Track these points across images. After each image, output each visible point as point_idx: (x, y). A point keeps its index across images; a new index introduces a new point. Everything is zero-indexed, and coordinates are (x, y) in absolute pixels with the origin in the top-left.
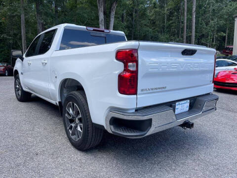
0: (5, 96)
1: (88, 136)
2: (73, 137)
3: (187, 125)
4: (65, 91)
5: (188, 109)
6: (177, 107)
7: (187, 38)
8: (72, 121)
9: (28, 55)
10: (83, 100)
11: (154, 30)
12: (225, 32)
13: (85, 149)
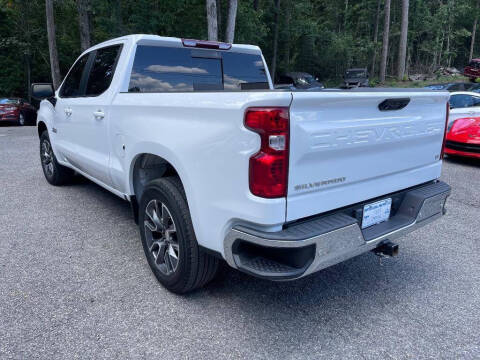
0: (23, 172)
1: (190, 269)
2: (160, 267)
3: (386, 248)
4: (142, 174)
5: (387, 215)
6: (365, 214)
7: (390, 40)
8: (158, 235)
9: (64, 95)
10: (178, 198)
11: (322, 25)
12: (469, 28)
13: (184, 291)
